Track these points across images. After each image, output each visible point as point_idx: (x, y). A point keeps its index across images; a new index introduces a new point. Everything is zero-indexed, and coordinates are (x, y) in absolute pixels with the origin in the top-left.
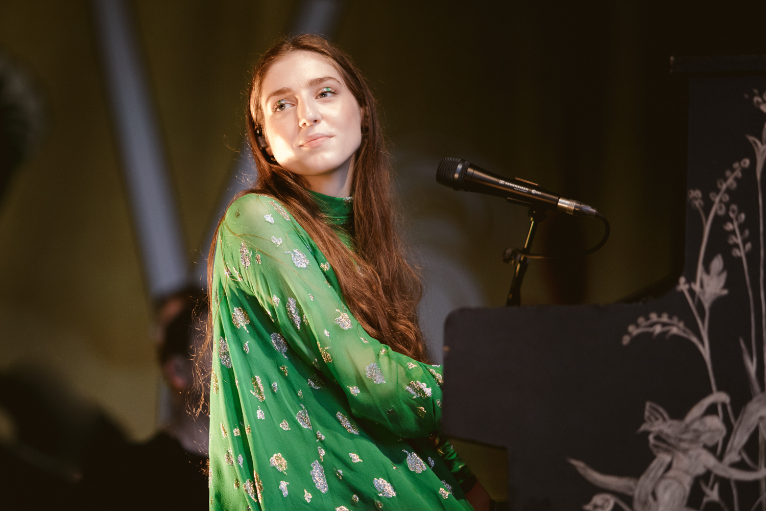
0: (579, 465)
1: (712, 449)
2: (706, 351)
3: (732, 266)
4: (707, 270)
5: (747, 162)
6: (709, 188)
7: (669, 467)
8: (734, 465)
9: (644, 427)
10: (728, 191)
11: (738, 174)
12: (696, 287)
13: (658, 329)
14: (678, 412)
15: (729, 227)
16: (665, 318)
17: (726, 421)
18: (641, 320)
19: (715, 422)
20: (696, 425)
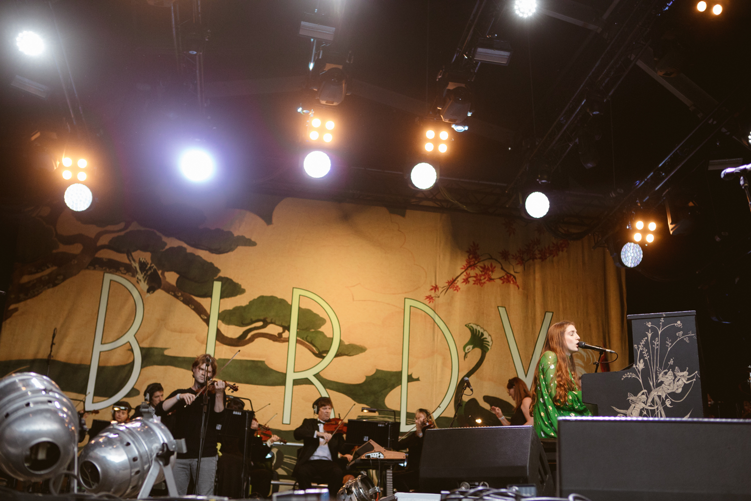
0: (614, 408)
1: (644, 403)
2: (641, 381)
3: (645, 361)
4: (640, 363)
5: (646, 338)
6: (638, 344)
7: (635, 407)
8: (649, 406)
9: (628, 398)
10: (643, 345)
11: (645, 341)
12: (637, 366)
13: (630, 376)
14: (636, 395)
15: (644, 353)
16: (631, 374)
17: (647, 396)
18: (626, 374)
19: (644, 396)
20: (640, 397)
